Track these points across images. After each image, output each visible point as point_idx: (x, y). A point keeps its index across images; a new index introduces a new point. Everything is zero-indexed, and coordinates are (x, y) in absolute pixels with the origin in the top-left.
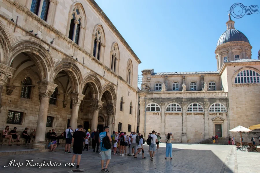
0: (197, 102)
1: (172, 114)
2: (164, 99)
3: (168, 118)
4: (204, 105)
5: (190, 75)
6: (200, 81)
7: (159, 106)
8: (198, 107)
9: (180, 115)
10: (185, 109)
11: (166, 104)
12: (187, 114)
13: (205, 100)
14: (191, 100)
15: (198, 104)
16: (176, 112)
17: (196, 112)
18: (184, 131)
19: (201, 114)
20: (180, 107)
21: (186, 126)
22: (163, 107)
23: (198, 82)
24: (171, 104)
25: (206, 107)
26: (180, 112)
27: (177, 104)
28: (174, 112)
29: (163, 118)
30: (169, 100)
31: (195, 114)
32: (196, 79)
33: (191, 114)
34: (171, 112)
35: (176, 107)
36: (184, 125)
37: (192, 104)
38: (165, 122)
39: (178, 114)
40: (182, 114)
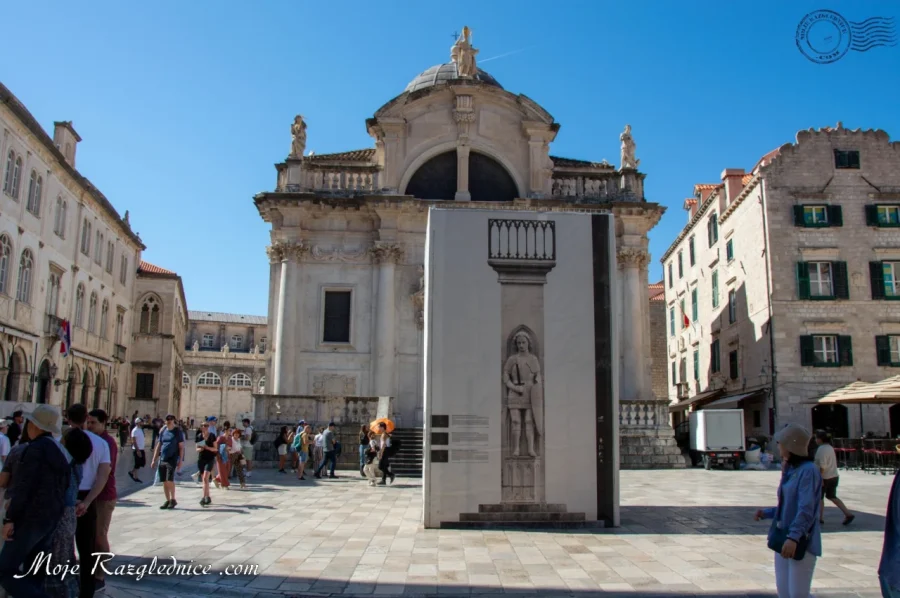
0: (244, 372)
1: (206, 388)
2: (196, 366)
3: (201, 393)
4: (252, 377)
5: (233, 324)
6: (248, 336)
7: (187, 376)
8: (244, 379)
9: (219, 391)
10: (226, 383)
11: (199, 372)
12: (229, 389)
13: (256, 370)
14: (235, 369)
15: (245, 375)
16: (214, 385)
17: (241, 387)
18: (224, 413)
19: (248, 389)
20: (219, 378)
21: (226, 406)
22: (194, 377)
23: (245, 338)
24: (206, 374)
25: (255, 381)
26: (219, 386)
27: (214, 374)
28: (210, 385)
29: (193, 393)
30: (204, 367)
31: (239, 390)
32: (242, 330)
33: (233, 389)
34: (205, 384)
35: (214, 378)
36: (224, 404)
37: (236, 375)
38: (195, 399)
39: (215, 388)
40: (221, 389)
